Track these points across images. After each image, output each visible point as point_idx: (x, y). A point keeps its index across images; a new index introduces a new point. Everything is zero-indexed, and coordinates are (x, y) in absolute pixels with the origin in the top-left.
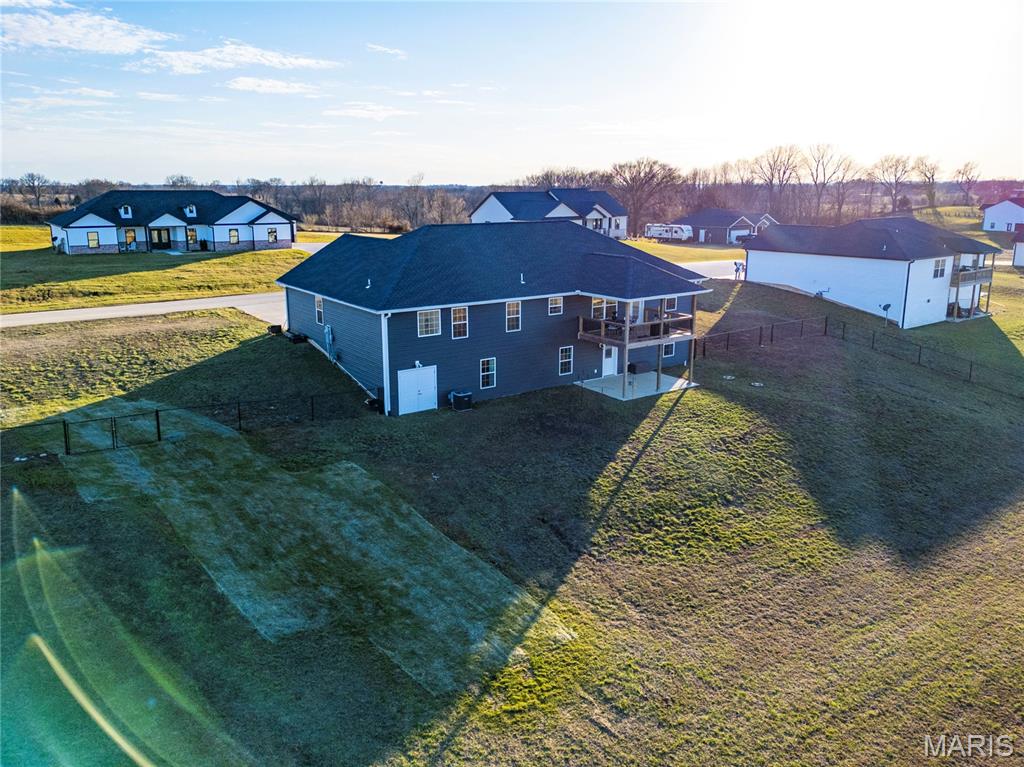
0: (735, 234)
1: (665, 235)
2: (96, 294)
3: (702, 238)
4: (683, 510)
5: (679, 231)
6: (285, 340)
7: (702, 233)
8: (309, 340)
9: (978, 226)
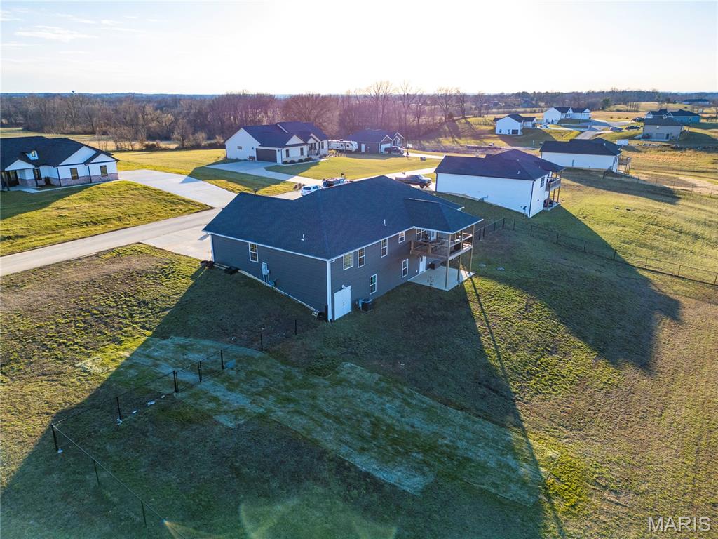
0: (384, 146)
1: (341, 148)
2: (9, 238)
3: (363, 150)
4: (536, 362)
5: (350, 145)
6: (220, 272)
7: (363, 146)
8: (239, 271)
9: (493, 132)
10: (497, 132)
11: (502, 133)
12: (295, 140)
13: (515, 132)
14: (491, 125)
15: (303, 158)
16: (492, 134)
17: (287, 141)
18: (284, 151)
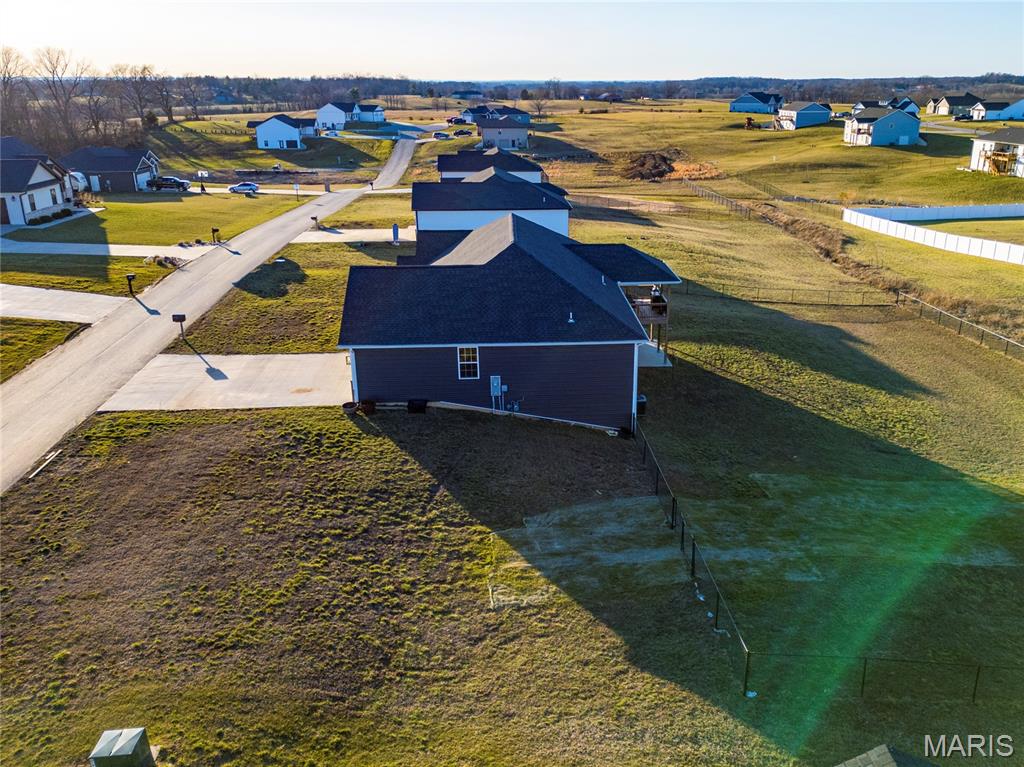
0: (141, 178)
3: (96, 186)
8: (429, 404)
9: (253, 144)
10: (261, 145)
11: (269, 147)
12: (40, 175)
13: (292, 144)
14: (246, 134)
15: (58, 209)
16: (251, 149)
17: (29, 179)
18: (25, 198)
